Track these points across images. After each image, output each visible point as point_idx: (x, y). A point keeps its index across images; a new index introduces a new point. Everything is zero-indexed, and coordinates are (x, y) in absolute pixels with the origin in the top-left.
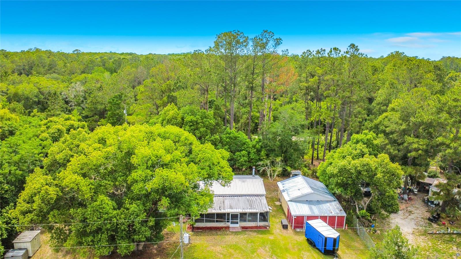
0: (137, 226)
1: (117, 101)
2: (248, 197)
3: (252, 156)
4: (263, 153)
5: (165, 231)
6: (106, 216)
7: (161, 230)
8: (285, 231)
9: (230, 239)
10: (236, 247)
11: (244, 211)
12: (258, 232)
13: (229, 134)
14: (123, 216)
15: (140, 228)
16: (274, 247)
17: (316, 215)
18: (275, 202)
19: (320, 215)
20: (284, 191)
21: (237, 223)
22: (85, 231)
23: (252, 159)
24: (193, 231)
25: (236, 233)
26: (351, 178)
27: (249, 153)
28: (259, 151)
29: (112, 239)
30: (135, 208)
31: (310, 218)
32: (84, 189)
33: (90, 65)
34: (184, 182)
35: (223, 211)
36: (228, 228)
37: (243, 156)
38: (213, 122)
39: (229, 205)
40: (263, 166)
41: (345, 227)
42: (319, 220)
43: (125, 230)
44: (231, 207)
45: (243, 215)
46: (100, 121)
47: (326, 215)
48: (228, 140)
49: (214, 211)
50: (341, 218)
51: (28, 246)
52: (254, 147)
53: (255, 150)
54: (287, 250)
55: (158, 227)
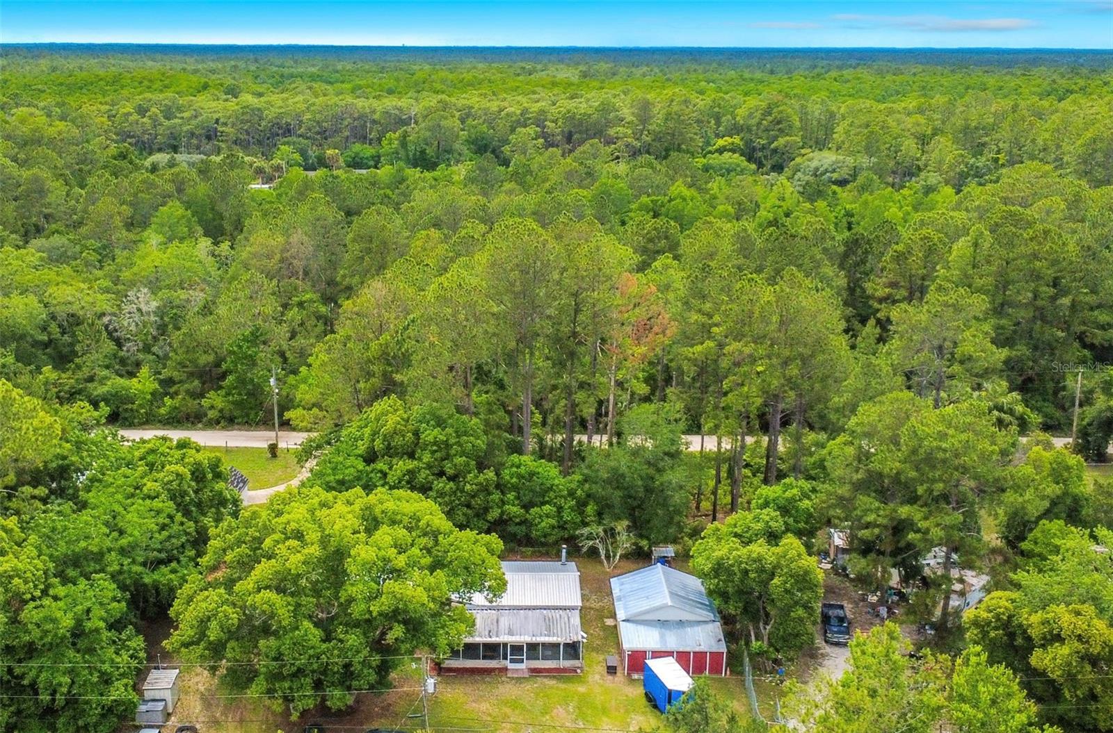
0: (357, 667)
1: (248, 348)
2: (545, 612)
3: (567, 516)
4: (590, 509)
5: (393, 675)
6: (311, 652)
7: (387, 673)
8: (610, 677)
9: (507, 690)
10: (514, 704)
11: (534, 639)
12: (559, 679)
13: (518, 467)
14: (336, 652)
15: (362, 670)
16: (584, 704)
17: (669, 650)
18: (605, 620)
19: (677, 649)
20: (619, 599)
21: (522, 661)
22: (281, 673)
23: (566, 522)
24: (439, 675)
25: (519, 680)
26: (733, 582)
27: (560, 509)
28: (581, 505)
29: (318, 685)
30: (355, 641)
31: (657, 654)
32: (280, 612)
33: (143, 195)
34: (426, 602)
35: (494, 640)
36: (504, 670)
37: (548, 516)
38: (481, 443)
39: (507, 627)
40: (590, 537)
41: (725, 673)
42: (671, 660)
43: (338, 672)
44: (511, 633)
45: (533, 647)
46: (208, 395)
47: (688, 649)
48: (514, 480)
49: (477, 639)
50: (716, 656)
51: (167, 695)
52: (572, 493)
53: (574, 502)
54: (604, 711)
55: (383, 669)
